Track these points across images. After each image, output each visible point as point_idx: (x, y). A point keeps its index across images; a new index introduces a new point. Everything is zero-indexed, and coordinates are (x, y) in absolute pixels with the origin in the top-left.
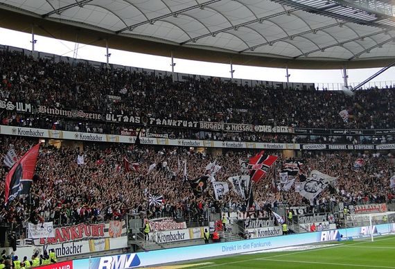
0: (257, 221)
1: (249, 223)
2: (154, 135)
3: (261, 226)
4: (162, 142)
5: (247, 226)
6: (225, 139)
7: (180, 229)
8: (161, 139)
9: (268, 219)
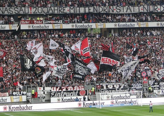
0: (62, 93)
1: (55, 94)
2: (50, 22)
3: (65, 96)
4: (57, 27)
5: (53, 96)
6: (119, 21)
7: (4, 96)
8: (56, 25)
9: (72, 91)
